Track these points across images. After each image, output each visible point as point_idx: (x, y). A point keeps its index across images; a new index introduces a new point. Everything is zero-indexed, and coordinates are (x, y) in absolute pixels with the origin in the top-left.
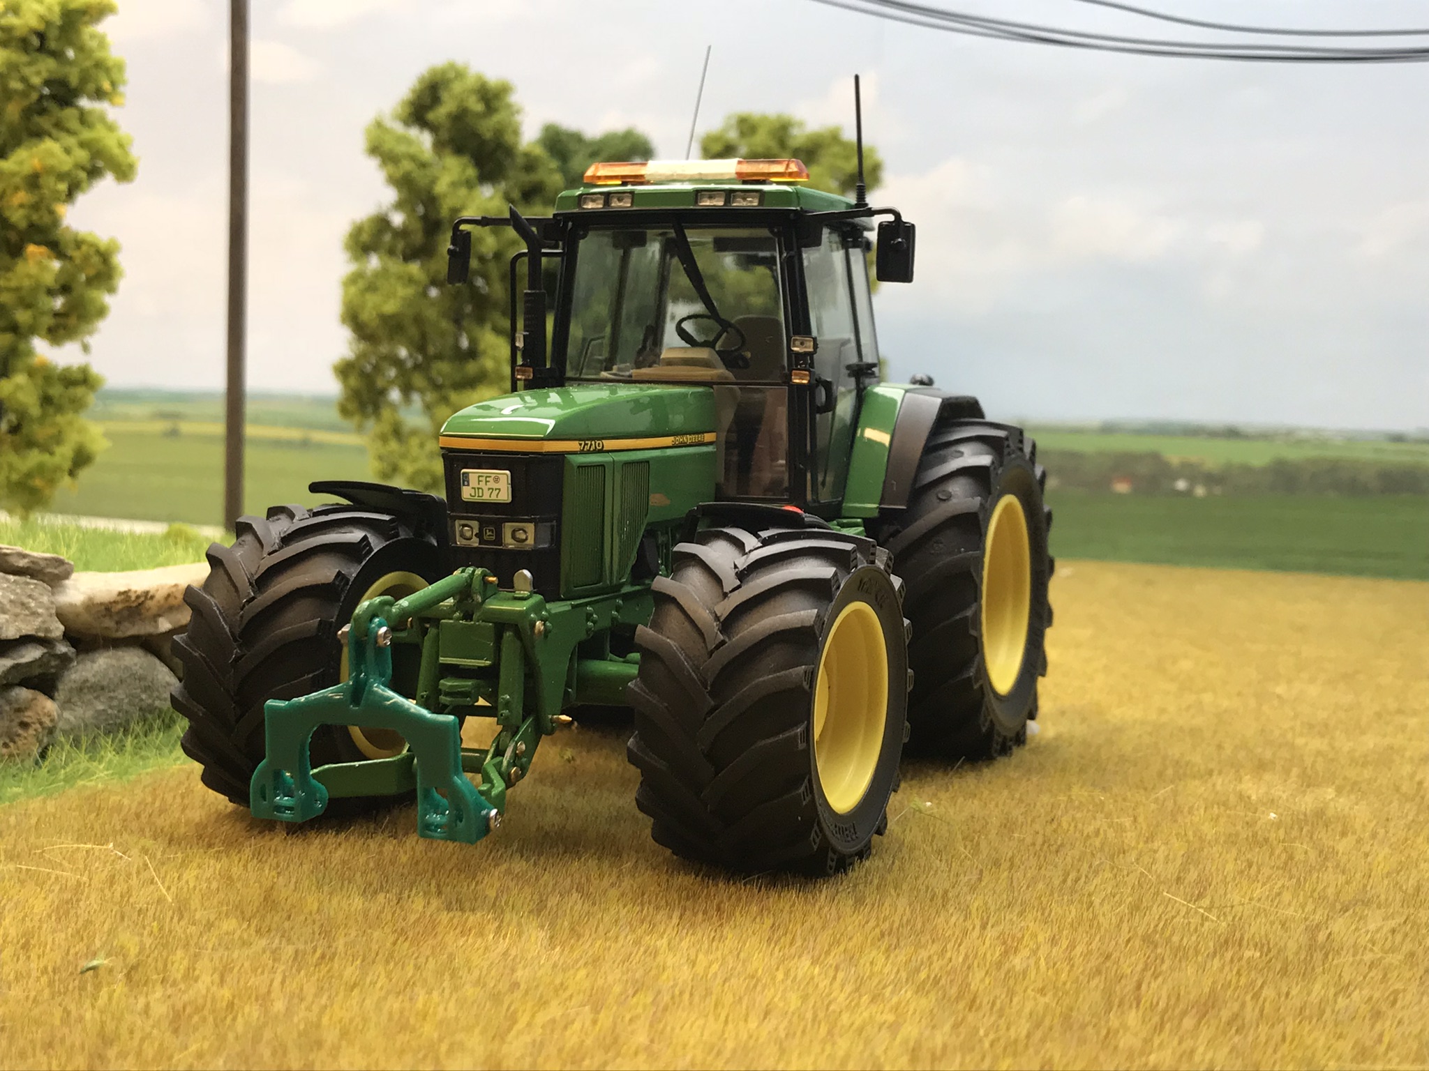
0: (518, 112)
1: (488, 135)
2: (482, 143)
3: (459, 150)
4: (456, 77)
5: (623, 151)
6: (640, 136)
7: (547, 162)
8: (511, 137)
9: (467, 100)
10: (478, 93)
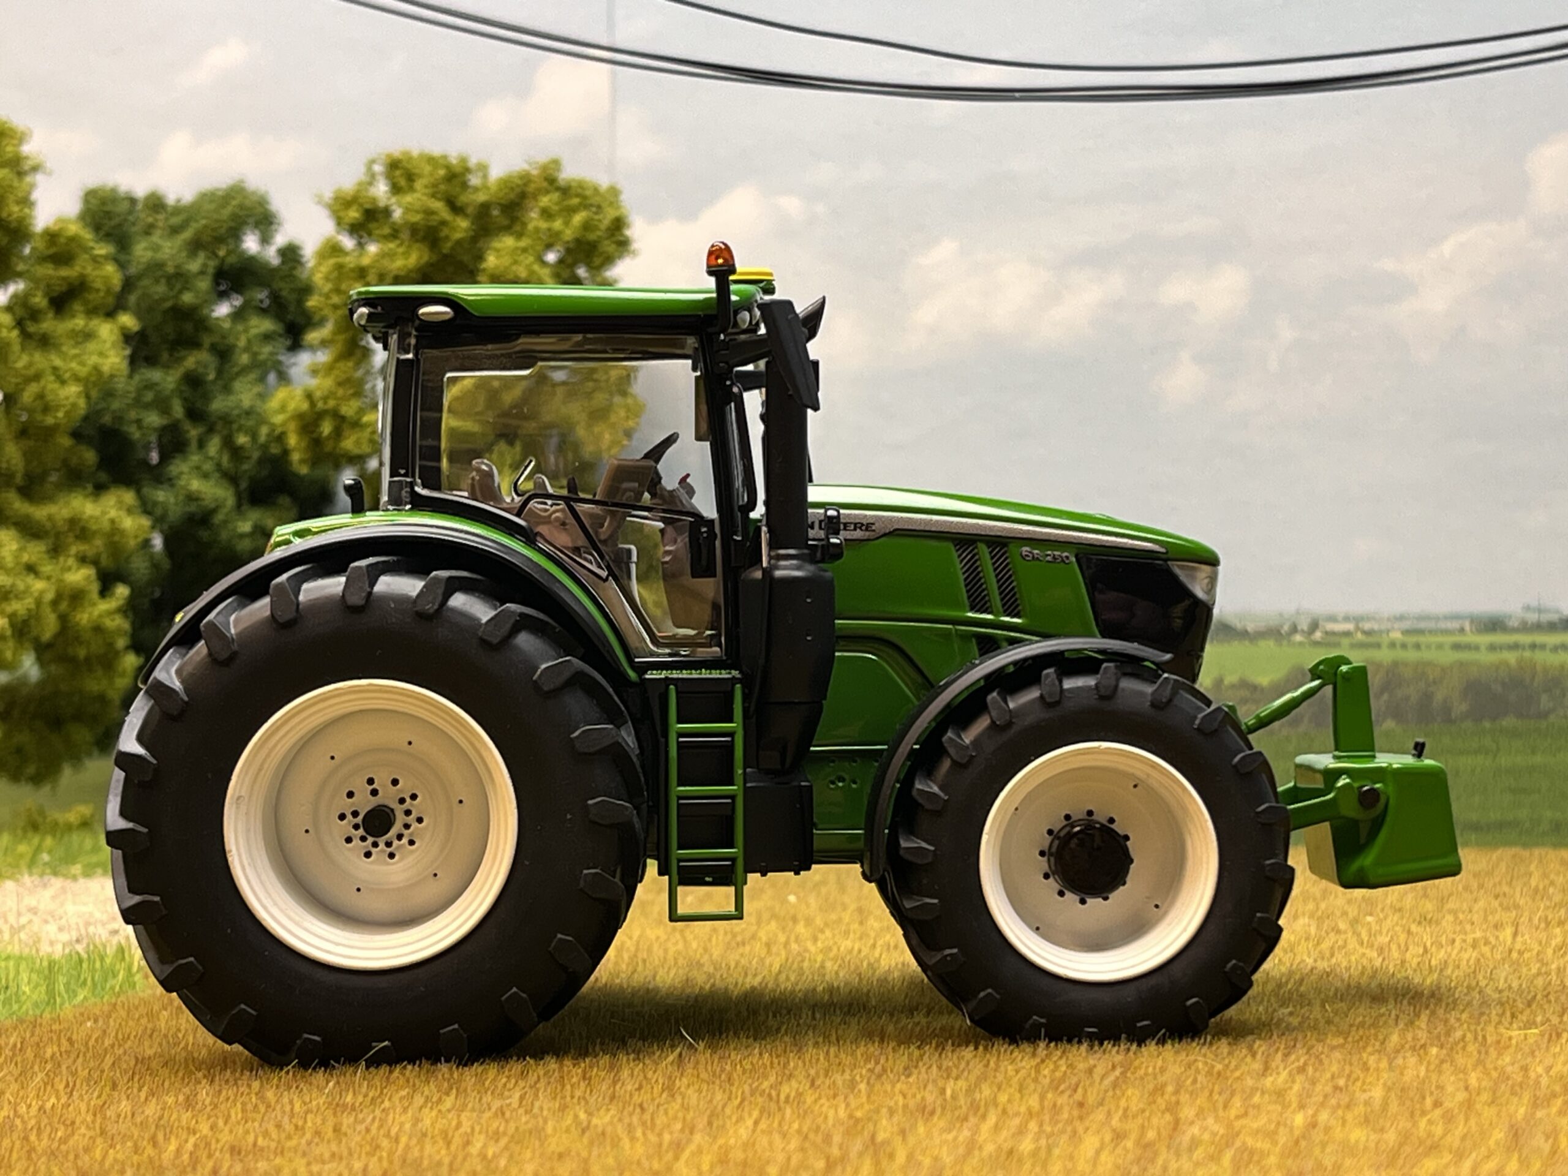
5: (224, 221)
6: (254, 193)
7: (91, 244)
8: (15, 209)
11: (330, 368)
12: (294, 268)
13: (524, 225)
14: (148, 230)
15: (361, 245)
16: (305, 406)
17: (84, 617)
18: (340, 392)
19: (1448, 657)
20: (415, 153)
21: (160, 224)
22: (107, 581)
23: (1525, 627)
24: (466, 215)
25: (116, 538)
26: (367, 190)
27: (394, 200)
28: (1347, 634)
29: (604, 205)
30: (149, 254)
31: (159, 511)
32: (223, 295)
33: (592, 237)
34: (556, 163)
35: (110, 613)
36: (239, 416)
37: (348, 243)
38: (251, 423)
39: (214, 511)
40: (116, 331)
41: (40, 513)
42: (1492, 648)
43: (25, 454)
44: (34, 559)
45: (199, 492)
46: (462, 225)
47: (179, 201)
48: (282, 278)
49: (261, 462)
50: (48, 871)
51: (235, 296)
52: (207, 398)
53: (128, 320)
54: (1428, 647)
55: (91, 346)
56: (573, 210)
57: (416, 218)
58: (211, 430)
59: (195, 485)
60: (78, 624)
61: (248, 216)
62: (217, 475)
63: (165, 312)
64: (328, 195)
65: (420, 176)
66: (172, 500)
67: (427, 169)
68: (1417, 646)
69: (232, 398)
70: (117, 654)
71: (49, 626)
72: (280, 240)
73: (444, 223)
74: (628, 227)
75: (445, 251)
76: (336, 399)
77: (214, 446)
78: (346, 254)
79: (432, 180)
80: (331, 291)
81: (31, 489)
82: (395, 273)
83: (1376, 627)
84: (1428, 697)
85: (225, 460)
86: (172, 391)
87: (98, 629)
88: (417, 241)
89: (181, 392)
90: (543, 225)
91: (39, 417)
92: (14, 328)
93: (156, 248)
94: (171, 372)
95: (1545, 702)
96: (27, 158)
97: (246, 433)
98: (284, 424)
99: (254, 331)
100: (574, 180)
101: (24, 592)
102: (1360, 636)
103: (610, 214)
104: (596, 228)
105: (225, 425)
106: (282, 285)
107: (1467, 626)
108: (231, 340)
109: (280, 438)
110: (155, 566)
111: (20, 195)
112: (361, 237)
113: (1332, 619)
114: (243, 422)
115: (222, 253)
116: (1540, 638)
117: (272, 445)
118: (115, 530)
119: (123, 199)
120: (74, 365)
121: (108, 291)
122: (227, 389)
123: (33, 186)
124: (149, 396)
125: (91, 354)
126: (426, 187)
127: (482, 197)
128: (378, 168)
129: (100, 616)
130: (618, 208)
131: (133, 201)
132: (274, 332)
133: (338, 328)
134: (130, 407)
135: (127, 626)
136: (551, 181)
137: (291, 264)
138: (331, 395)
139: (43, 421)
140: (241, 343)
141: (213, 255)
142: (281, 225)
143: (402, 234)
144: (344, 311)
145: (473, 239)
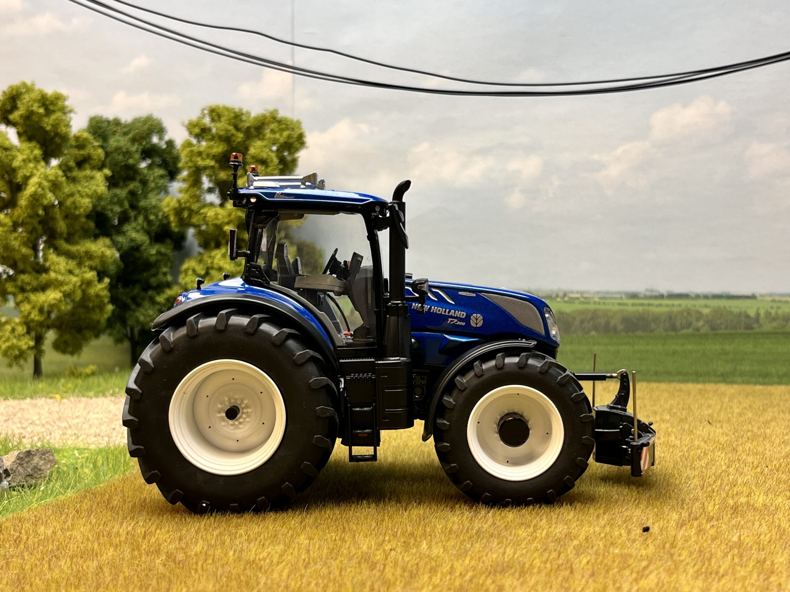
1: (48, 128)
2: (47, 132)
3: (30, 139)
5: (144, 131)
6: (156, 120)
7: (92, 141)
8: (64, 129)
9: (32, 106)
10: (39, 101)
11: (187, 191)
12: (172, 149)
13: (264, 135)
14: (114, 133)
15: (199, 142)
16: (177, 205)
17: (92, 291)
18: (191, 200)
19: (616, 308)
20: (221, 106)
21: (119, 131)
22: (101, 276)
23: (646, 297)
24: (241, 132)
25: (104, 259)
26: (202, 120)
27: (212, 125)
28: (578, 298)
29: (296, 128)
30: (116, 144)
31: (119, 246)
32: (144, 159)
33: (291, 141)
34: (276, 111)
35: (102, 289)
36: (151, 208)
37: (194, 141)
38: (155, 211)
39: (141, 245)
40: (103, 176)
41: (74, 249)
42: (633, 305)
43: (67, 225)
44: (72, 268)
45: (135, 237)
46: (240, 136)
47: (126, 122)
48: (167, 153)
49: (159, 226)
50: (80, 394)
51: (148, 159)
52: (138, 201)
53: (107, 172)
54: (609, 304)
55: (92, 182)
56: (283, 130)
57: (222, 133)
58: (139, 213)
59: (134, 235)
60: (89, 294)
61: (155, 129)
62: (142, 231)
63: (121, 167)
64: (186, 122)
65: (224, 116)
66: (125, 241)
67: (226, 113)
68: (604, 304)
69: (148, 201)
70: (104, 304)
71: (78, 295)
72: (167, 138)
73: (233, 135)
74: (305, 137)
75: (234, 146)
76: (190, 203)
77: (141, 219)
78: (194, 146)
79: (228, 118)
80: (188, 161)
81: (69, 239)
82: (213, 154)
83: (588, 296)
84: (608, 323)
85: (145, 225)
86: (124, 197)
87: (97, 296)
88: (222, 141)
89: (128, 198)
90: (272, 136)
91: (73, 211)
92: (63, 176)
93: (118, 141)
94: (124, 190)
95: (653, 326)
96: (67, 107)
97: (154, 215)
98: (168, 211)
99: (156, 174)
100: (283, 118)
101: (68, 282)
102: (582, 299)
103: (298, 132)
104: (293, 138)
105: (146, 211)
106: (167, 156)
107: (624, 296)
108: (148, 178)
109: (167, 217)
110: (118, 267)
111: (66, 123)
112: (199, 138)
113: (572, 292)
114: (152, 210)
115: (144, 143)
116: (651, 302)
117: (164, 219)
118: (103, 255)
119: (105, 121)
120: (86, 190)
121: (99, 160)
122: (146, 197)
123: (71, 119)
124: (115, 200)
125: (93, 185)
126: (226, 120)
127: (247, 125)
128: (206, 112)
129: (98, 290)
130: (301, 129)
131: (109, 122)
132: (164, 175)
133: (190, 175)
134: (108, 204)
135: (109, 294)
136: (274, 118)
137: (170, 148)
138: (187, 201)
139: (74, 213)
140: (152, 179)
141: (141, 144)
142: (166, 132)
143: (216, 139)
144: (194, 169)
145: (245, 141)
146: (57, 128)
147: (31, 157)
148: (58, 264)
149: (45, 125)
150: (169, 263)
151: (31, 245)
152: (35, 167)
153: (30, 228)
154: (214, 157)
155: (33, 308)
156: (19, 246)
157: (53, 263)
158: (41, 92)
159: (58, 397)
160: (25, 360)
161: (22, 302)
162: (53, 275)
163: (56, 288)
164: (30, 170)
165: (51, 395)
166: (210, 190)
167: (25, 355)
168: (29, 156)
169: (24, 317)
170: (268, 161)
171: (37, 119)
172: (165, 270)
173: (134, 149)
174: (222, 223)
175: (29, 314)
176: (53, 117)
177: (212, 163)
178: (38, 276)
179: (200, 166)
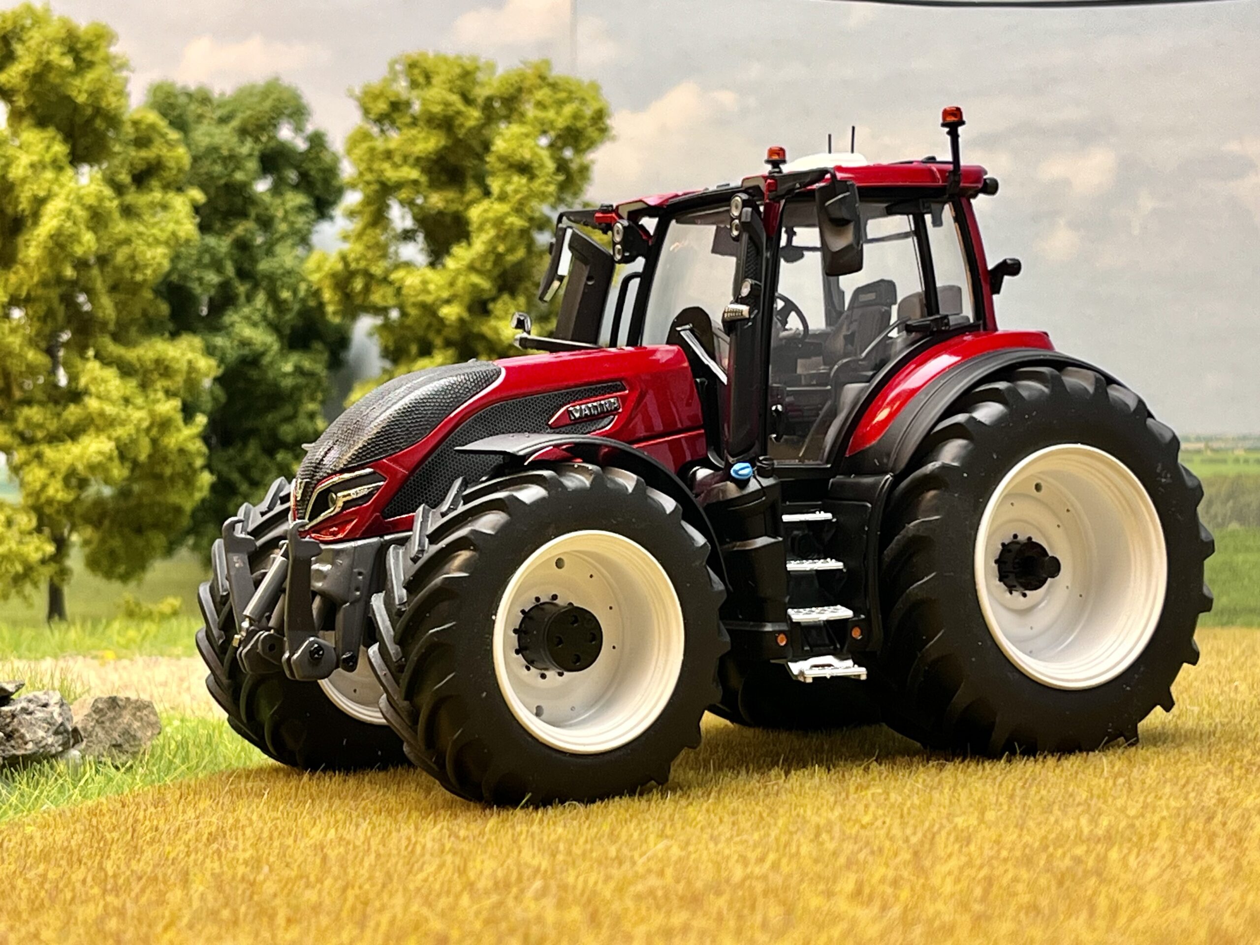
0: (122, 67)
1: (81, 99)
2: (76, 108)
3: (42, 123)
4: (33, 25)
5: (265, 112)
6: (287, 89)
7: (165, 130)
8: (113, 99)
9: (48, 53)
10: (62, 42)
11: (360, 236)
12: (320, 152)
13: (522, 115)
14: (200, 119)
15: (382, 131)
16: (340, 266)
17: (172, 441)
18: (370, 255)
20: (431, 54)
21: (209, 115)
22: (188, 412)
24: (476, 107)
25: (193, 375)
26: (390, 85)
27: (415, 93)
28: (1199, 452)
29: (587, 98)
30: (207, 139)
31: (220, 354)
32: (262, 174)
33: (579, 124)
34: (547, 63)
35: (193, 437)
36: (283, 275)
37: (375, 130)
38: (293, 280)
39: (263, 354)
40: (188, 203)
41: (131, 355)
43: (116, 305)
44: (128, 393)
45: (251, 338)
46: (474, 115)
47: (222, 94)
48: (311, 160)
49: (299, 313)
51: (271, 173)
52: (254, 261)
53: (198, 195)
55: (168, 215)
56: (560, 103)
57: (437, 109)
58: (256, 286)
59: (248, 332)
60: (166, 447)
61: (286, 108)
62: (264, 324)
63: (218, 188)
64: (357, 91)
65: (438, 74)
66: (228, 344)
67: (443, 68)
69: (276, 259)
70: (195, 472)
71: (144, 449)
72: (310, 128)
73: (459, 113)
74: (609, 117)
75: (460, 136)
76: (367, 260)
77: (260, 299)
78: (375, 139)
79: (449, 77)
81: (120, 335)
82: (417, 155)
83: (1223, 445)
85: (270, 312)
86: (226, 254)
87: (182, 451)
88: (435, 127)
89: (232, 254)
90: (541, 114)
91: (127, 274)
93: (211, 135)
94: (224, 238)
96: (115, 57)
97: (288, 289)
98: (320, 280)
99: (290, 205)
100: (560, 77)
101: (126, 420)
102: (1209, 453)
103: (594, 106)
104: (583, 118)
105: (271, 282)
106: (311, 165)
108: (272, 211)
109: (316, 293)
110: (215, 399)
112: (384, 126)
114: (285, 279)
117: (310, 299)
118: (191, 367)
119: (181, 93)
120: (155, 231)
121: (180, 170)
122: (269, 251)
124: (206, 259)
125: (168, 222)
126: (444, 83)
127: (487, 91)
128: (398, 67)
129: (185, 440)
130: (600, 99)
131: (190, 95)
132: (307, 205)
133: (368, 201)
134: (194, 267)
135: (205, 449)
136: (542, 78)
137: (318, 149)
138: (363, 257)
139: (132, 278)
140: (280, 214)
141: (257, 140)
142: (309, 114)
143: (421, 123)
144: (376, 187)
145: (483, 126)
146: (98, 99)
147: (48, 158)
148: (104, 381)
149: (74, 94)
150: (320, 396)
151: (43, 345)
152: (57, 180)
153: (42, 309)
154: (418, 161)
155: (52, 474)
156: (21, 346)
157: (94, 380)
158: (65, 22)
159: (110, 655)
160: (35, 585)
161: (26, 463)
162: (93, 404)
163: (99, 430)
164: (46, 185)
165: (94, 653)
166: (407, 236)
167: (35, 574)
168: (43, 156)
169: (29, 495)
170: (535, 165)
171: (58, 81)
172: (311, 406)
173: (245, 150)
174: (437, 299)
175: (44, 486)
176: (90, 76)
177: (414, 174)
178: (59, 408)
179: (389, 179)
